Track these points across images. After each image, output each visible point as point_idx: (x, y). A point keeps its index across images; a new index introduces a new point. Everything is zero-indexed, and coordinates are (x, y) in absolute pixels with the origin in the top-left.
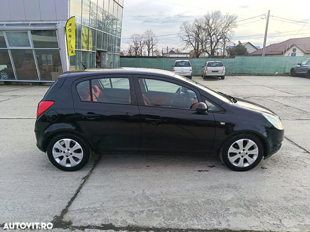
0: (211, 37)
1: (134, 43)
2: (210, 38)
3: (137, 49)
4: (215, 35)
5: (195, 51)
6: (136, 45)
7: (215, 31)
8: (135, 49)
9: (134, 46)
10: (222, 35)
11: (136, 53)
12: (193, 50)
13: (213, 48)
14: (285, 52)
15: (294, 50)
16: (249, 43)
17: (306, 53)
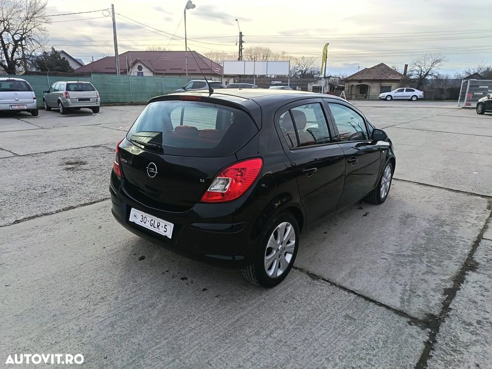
4: (8, 31)
10: (24, 33)
13: (10, 56)
14: (129, 70)
15: (140, 68)
16: (63, 52)
17: (156, 74)
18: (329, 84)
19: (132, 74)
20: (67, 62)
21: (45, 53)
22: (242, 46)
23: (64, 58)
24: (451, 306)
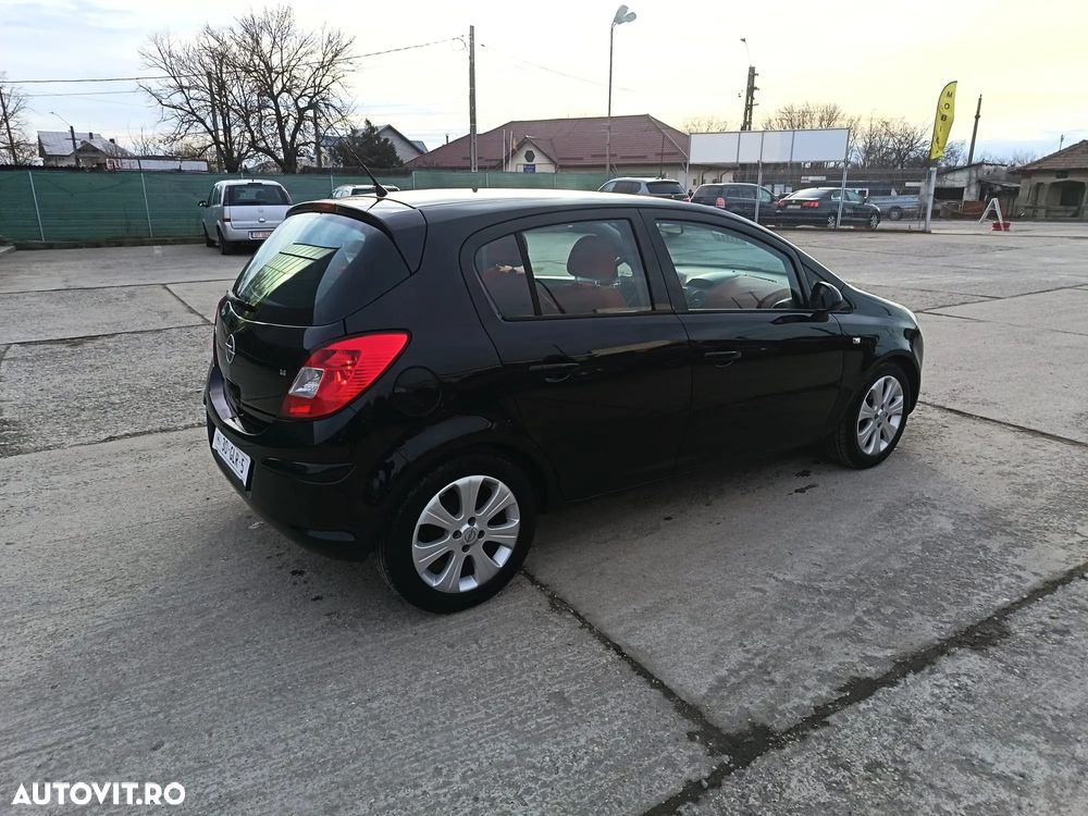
0: (275, 99)
2: (272, 103)
4: (289, 91)
5: (218, 147)
7: (285, 79)
10: (315, 94)
12: (208, 143)
13: (288, 139)
14: (507, 161)
15: (530, 156)
16: (389, 128)
17: (562, 167)
18: (979, 182)
19: (510, 170)
20: (392, 148)
21: (354, 131)
22: (753, 98)
23: (386, 140)
24: (832, 719)
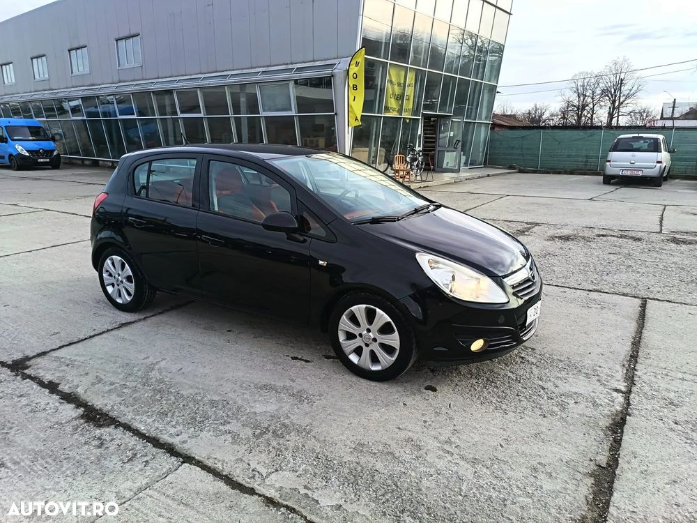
1: (576, 95)
3: (583, 108)
6: (582, 98)
8: (578, 109)
9: (576, 103)
11: (580, 117)
